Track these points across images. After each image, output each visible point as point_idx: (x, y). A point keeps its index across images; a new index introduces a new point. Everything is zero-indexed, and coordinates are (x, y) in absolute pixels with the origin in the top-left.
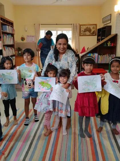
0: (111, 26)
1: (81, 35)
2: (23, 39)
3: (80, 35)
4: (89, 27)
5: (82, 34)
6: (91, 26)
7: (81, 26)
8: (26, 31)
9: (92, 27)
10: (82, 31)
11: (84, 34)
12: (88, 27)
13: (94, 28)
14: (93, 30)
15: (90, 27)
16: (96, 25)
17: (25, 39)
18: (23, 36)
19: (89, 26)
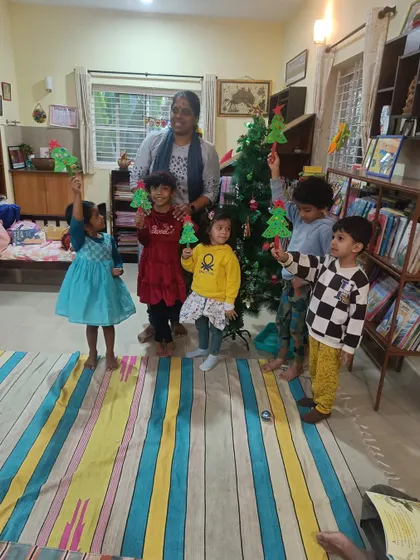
0: (305, 88)
1: (222, 111)
2: (39, 116)
3: (220, 114)
4: (246, 89)
5: (225, 109)
6: (253, 86)
7: (224, 85)
8: (50, 91)
9: (258, 89)
10: (226, 100)
11: (230, 110)
12: (243, 89)
13: (261, 92)
14: (258, 99)
15: (249, 90)
16: (268, 83)
17: (45, 117)
18: (38, 107)
19: (247, 87)
